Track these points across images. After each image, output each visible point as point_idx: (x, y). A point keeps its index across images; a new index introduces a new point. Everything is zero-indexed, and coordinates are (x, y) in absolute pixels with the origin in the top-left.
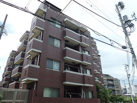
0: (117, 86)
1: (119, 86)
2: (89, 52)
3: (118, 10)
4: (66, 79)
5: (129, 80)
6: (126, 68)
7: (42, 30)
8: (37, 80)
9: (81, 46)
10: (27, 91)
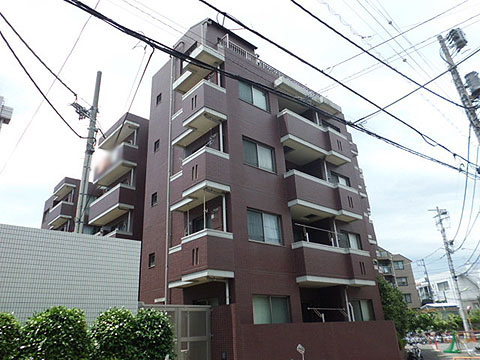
0: (404, 280)
1: (408, 279)
2: (347, 179)
3: (447, 54)
4: (307, 269)
5: (450, 258)
6: (441, 220)
7: (221, 120)
8: (230, 275)
9: (327, 163)
10: (204, 310)
